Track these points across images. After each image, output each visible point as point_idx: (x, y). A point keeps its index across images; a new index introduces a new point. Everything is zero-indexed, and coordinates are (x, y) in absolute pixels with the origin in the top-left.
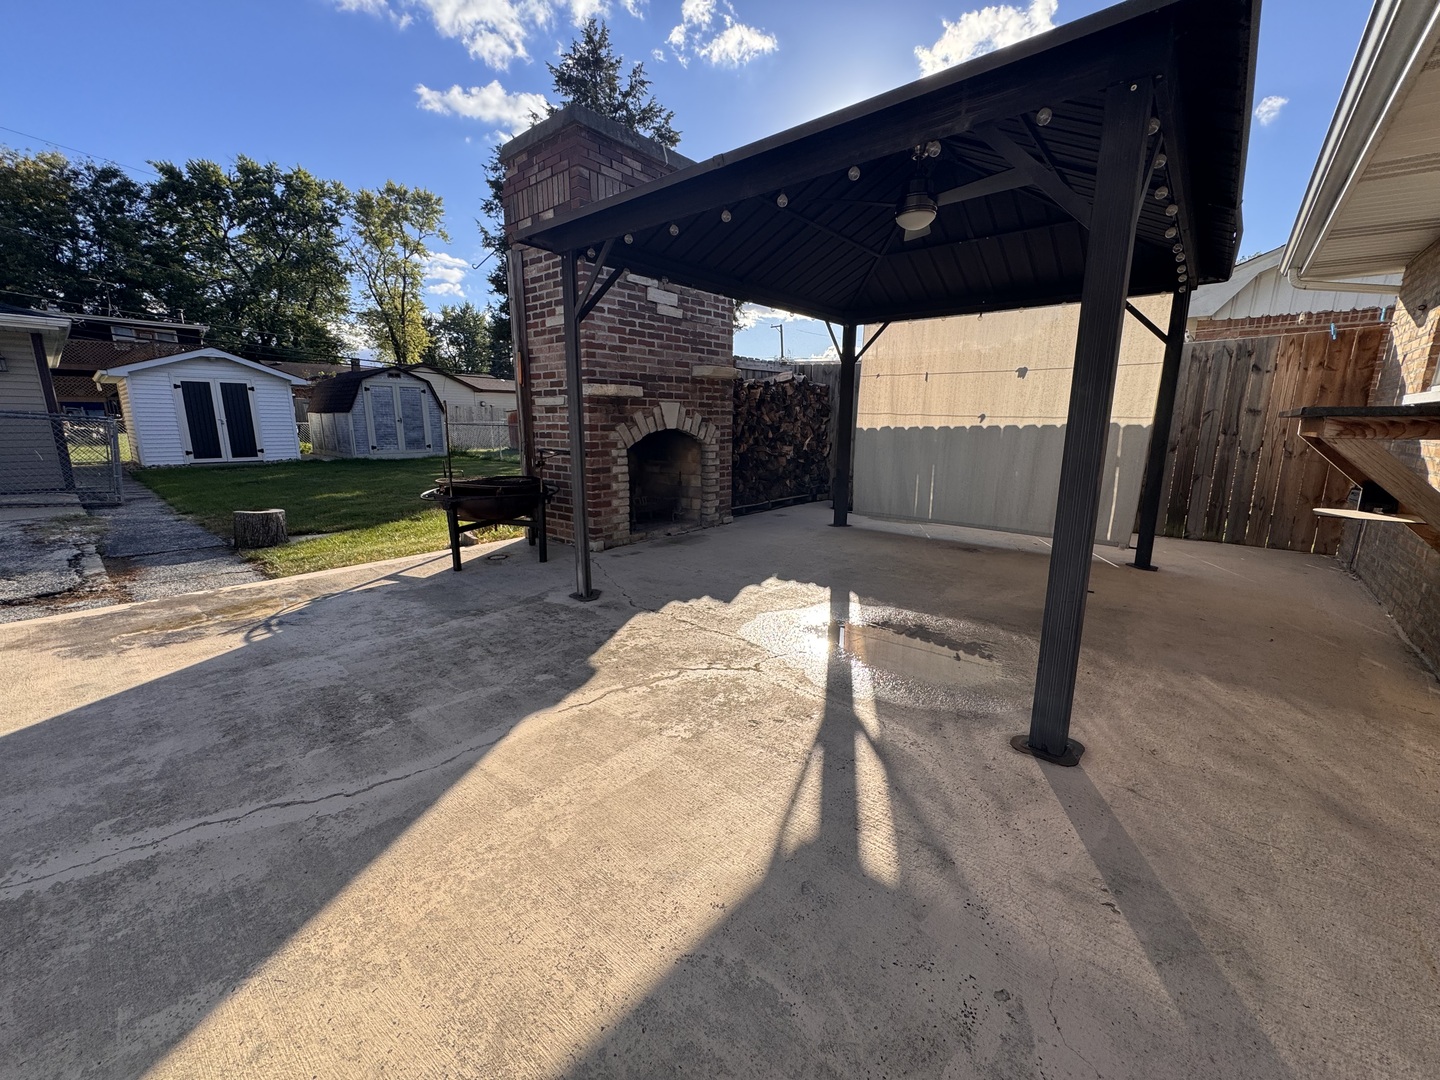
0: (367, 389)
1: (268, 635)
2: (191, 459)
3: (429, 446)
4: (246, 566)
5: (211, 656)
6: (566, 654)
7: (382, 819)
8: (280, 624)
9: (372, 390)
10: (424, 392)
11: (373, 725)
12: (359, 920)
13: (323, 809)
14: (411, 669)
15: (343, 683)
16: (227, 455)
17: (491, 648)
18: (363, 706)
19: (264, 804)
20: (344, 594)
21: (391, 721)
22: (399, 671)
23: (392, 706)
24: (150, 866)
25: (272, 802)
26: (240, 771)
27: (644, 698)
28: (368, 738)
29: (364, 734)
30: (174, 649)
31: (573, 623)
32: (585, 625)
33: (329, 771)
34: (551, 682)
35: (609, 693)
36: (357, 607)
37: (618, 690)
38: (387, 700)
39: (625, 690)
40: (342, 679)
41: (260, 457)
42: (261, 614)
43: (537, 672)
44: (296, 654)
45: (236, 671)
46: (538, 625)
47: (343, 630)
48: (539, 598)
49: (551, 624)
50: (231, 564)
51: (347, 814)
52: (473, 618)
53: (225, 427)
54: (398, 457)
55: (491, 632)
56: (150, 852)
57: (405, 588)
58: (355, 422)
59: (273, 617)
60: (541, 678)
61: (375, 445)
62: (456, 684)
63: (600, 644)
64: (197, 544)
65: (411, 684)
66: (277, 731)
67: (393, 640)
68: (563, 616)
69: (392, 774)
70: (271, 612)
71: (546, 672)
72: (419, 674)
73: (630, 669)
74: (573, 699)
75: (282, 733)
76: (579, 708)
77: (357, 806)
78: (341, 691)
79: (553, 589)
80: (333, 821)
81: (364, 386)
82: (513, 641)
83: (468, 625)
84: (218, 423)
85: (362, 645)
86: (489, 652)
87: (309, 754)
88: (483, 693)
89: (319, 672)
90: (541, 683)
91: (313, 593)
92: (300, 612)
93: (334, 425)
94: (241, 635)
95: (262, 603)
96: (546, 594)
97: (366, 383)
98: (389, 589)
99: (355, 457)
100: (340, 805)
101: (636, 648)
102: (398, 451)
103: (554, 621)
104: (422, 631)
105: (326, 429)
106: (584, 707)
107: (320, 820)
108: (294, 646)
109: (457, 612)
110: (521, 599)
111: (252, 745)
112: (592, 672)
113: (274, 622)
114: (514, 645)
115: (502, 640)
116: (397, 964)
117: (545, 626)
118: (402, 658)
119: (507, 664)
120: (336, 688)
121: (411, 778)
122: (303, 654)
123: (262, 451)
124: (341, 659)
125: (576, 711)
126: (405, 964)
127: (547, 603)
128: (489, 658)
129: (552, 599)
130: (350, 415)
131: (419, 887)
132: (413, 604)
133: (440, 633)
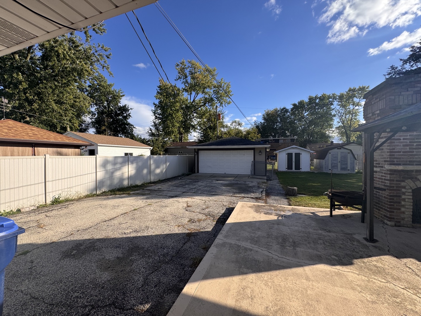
0: (330, 153)
1: (281, 219)
2: (287, 170)
3: (349, 170)
4: (287, 200)
5: (271, 219)
6: (347, 254)
7: (281, 264)
8: (284, 217)
9: (332, 153)
10: (349, 153)
11: (289, 246)
12: (270, 277)
13: (274, 257)
14: (303, 238)
15: (288, 235)
16: (294, 169)
17: (325, 242)
18: (289, 242)
19: (267, 250)
20: (300, 214)
21: (292, 247)
22: (300, 238)
23: (295, 245)
24: (251, 250)
25: (268, 251)
26: (266, 243)
27: (363, 281)
28: (287, 248)
29: (287, 247)
30: (267, 216)
31: (357, 247)
32: (361, 249)
33: (278, 250)
34: (336, 260)
35: (351, 272)
36: (300, 218)
37: (355, 273)
38: (294, 243)
39: (358, 275)
40: (289, 234)
41: (301, 170)
42: (282, 213)
43: (333, 255)
44: (284, 225)
45: (273, 224)
46: (344, 242)
47: (294, 223)
48: (351, 234)
49: (349, 244)
50: (284, 199)
51: (277, 260)
52: (326, 232)
53: (294, 163)
54: (337, 173)
55: (328, 238)
56: (252, 248)
57: (314, 217)
58: (325, 162)
59: (284, 215)
60: (333, 257)
61: (330, 169)
62: (310, 247)
63: (361, 257)
64: (280, 192)
65: (301, 242)
66: (274, 238)
67: (303, 230)
68: (355, 243)
69: (287, 258)
70: (284, 213)
71: (336, 256)
72: (304, 240)
73: (366, 270)
74: (338, 267)
75: (275, 240)
76: (338, 270)
77: (279, 260)
78: (287, 236)
79: (359, 233)
80: (274, 259)
81: (329, 152)
82: (333, 243)
83: (324, 233)
84: (293, 162)
85: (296, 228)
86: (324, 243)
87: (276, 246)
88: (315, 252)
89: (286, 230)
90: (332, 258)
91: (294, 212)
92: (289, 216)
93: (320, 163)
94: (277, 217)
95: (284, 211)
96: (355, 234)
97: (330, 152)
98: (310, 216)
99: (324, 172)
100: (276, 257)
101: (375, 266)
102: (338, 171)
103: (351, 243)
104: (311, 230)
105: (318, 164)
106: (340, 271)
107: (273, 258)
108: (284, 223)
109: (323, 229)
110: (345, 232)
111: (269, 239)
112: (351, 264)
113: (284, 216)
114: (332, 244)
115: (330, 241)
116: (271, 287)
117: (346, 244)
118: (302, 235)
119: (327, 249)
120: (287, 235)
121: (290, 261)
122: (285, 225)
123: (301, 169)
124: (291, 229)
125: (337, 270)
126: (272, 288)
127: (353, 237)
128: (323, 245)
129: (356, 237)
130: (324, 160)
131: (280, 279)
132: (313, 222)
133: (315, 233)
